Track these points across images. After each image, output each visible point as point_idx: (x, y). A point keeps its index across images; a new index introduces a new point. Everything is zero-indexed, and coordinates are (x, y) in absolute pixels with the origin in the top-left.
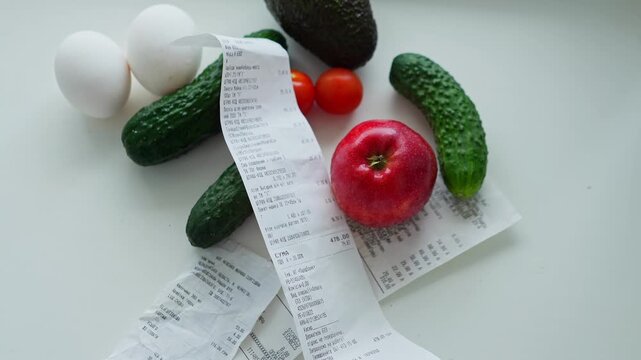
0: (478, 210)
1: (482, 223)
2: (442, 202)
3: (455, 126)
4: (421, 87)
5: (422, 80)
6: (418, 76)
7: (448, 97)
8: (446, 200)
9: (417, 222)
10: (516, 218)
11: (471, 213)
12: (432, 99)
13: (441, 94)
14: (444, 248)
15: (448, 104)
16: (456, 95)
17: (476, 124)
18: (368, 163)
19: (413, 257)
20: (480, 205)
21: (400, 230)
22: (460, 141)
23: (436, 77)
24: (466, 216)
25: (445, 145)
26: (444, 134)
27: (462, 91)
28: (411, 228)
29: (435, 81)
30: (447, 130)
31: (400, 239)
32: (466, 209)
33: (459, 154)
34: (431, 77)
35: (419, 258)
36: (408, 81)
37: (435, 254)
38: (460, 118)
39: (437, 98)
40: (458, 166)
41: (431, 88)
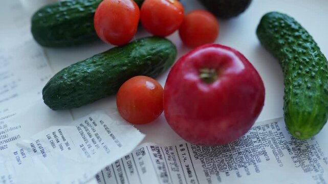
3: (307, 72)
4: (282, 37)
5: (285, 31)
6: (283, 27)
7: (306, 48)
12: (291, 47)
13: (299, 45)
15: (304, 54)
16: (313, 48)
22: (309, 85)
23: (297, 31)
25: (294, 86)
26: (295, 77)
27: (318, 48)
29: (297, 34)
30: (299, 74)
33: (306, 96)
34: (293, 30)
36: (271, 32)
38: (314, 66)
39: (295, 48)
40: (302, 106)
41: (291, 39)
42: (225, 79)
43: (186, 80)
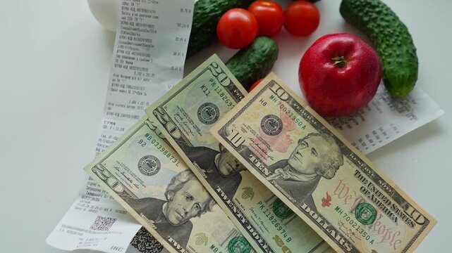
0: (409, 106)
1: (414, 116)
2: (381, 101)
3: (394, 42)
4: (366, 14)
5: (367, 9)
6: (364, 6)
7: (387, 21)
8: (384, 99)
9: (363, 115)
10: (441, 113)
11: (404, 109)
12: (375, 22)
13: (382, 19)
14: (385, 134)
15: (388, 26)
16: (394, 20)
17: (409, 41)
18: (332, 62)
19: (360, 140)
20: (410, 104)
21: (349, 120)
22: (398, 53)
23: (378, 7)
24: (401, 111)
25: (386, 56)
26: (385, 48)
27: (398, 18)
28: (358, 119)
29: (377, 9)
30: (387, 45)
31: (350, 127)
32: (400, 106)
33: (397, 62)
34: (374, 7)
35: (365, 140)
36: (355, 11)
37: (378, 138)
38: (398, 36)
39: (379, 22)
40: (397, 71)
41: (374, 15)
42: (354, 62)
43: (324, 69)
